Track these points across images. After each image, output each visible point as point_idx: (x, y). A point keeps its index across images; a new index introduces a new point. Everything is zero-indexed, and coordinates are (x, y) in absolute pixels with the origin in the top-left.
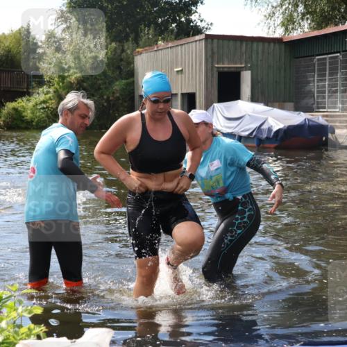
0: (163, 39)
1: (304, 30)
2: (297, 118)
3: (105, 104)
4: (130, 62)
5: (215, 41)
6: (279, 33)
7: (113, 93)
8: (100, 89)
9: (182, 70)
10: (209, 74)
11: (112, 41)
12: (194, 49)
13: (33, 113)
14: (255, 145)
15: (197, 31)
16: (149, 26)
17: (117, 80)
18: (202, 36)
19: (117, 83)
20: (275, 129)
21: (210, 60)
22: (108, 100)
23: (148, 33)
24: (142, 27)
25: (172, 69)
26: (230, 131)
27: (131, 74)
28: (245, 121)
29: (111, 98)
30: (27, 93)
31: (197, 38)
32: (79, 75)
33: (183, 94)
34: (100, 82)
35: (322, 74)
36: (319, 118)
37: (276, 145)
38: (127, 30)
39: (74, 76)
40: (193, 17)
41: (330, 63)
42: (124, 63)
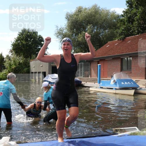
4: (29, 63)
7: (24, 71)
8: (20, 70)
9: (42, 66)
10: (50, 67)
11: (24, 58)
13: (2, 76)
16: (34, 54)
19: (25, 69)
23: (34, 56)
24: (32, 54)
25: (40, 65)
26: (54, 82)
27: (29, 66)
32: (15, 66)
33: (43, 72)
34: (20, 68)
36: (78, 79)
38: (28, 55)
39: (14, 67)
40: (46, 52)
41: (80, 65)
42: (27, 64)
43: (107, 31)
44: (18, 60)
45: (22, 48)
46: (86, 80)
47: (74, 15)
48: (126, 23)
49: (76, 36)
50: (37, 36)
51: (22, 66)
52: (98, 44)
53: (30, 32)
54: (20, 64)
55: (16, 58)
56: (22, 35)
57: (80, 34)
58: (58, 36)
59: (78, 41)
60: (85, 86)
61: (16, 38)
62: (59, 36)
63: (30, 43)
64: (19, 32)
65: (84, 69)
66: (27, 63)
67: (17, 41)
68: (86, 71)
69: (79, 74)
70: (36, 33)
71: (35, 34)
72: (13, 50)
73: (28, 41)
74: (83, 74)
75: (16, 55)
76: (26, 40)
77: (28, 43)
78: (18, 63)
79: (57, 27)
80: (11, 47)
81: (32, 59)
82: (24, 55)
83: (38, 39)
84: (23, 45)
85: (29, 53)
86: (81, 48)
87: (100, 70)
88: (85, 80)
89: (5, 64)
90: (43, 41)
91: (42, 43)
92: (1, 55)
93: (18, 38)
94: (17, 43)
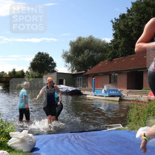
0: (49, 73)
1: (75, 72)
2: (74, 89)
5: (59, 74)
6: (71, 72)
10: (57, 80)
11: (39, 73)
12: (55, 75)
14: (66, 93)
15: (55, 71)
20: (70, 90)
23: (46, 72)
28: (63, 89)
31: (55, 73)
35: (78, 81)
36: (78, 89)
37: (70, 93)
38: (42, 71)
43: (99, 54)
44: (35, 75)
45: (38, 66)
47: (76, 42)
48: (113, 49)
49: (76, 57)
50: (48, 57)
52: (93, 64)
53: (44, 55)
55: (33, 73)
56: (38, 57)
57: (80, 56)
58: (64, 58)
59: (78, 61)
60: (83, 94)
61: (33, 59)
63: (43, 62)
64: (36, 55)
66: (41, 76)
68: (84, 83)
69: (79, 85)
70: (47, 55)
72: (31, 67)
74: (82, 85)
75: (33, 71)
76: (41, 60)
79: (64, 51)
80: (30, 65)
82: (39, 71)
84: (38, 64)
86: (81, 66)
87: (94, 82)
88: (83, 90)
89: (25, 77)
90: (53, 61)
91: (52, 62)
92: (22, 71)
93: (35, 58)
94: (34, 62)
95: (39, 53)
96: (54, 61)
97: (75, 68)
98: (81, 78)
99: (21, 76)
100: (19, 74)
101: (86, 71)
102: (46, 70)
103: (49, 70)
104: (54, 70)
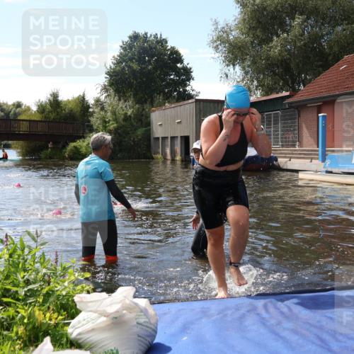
0: (169, 102)
1: (257, 96)
3: (132, 143)
4: (148, 117)
5: (202, 103)
7: (137, 136)
8: (129, 133)
9: (180, 122)
10: (198, 124)
11: (136, 104)
13: (86, 149)
15: (190, 97)
16: (159, 94)
17: (139, 128)
18: (194, 100)
19: (140, 130)
21: (198, 115)
22: (133, 141)
23: (160, 98)
24: (156, 95)
25: (174, 121)
27: (148, 124)
29: (136, 139)
30: (83, 137)
31: (190, 101)
32: (115, 125)
33: (181, 137)
34: (128, 129)
35: (269, 124)
38: (146, 96)
39: (112, 126)
40: (188, 88)
41: (274, 117)
42: (144, 117)
44: (123, 110)
45: (132, 81)
46: (289, 154)
50: (166, 49)
51: (132, 124)
53: (149, 41)
54: (127, 118)
55: (118, 105)
56: (131, 49)
58: (216, 48)
59: (268, 58)
60: (285, 167)
61: (116, 56)
62: (220, 47)
63: (150, 67)
64: (123, 42)
65: (284, 127)
66: (142, 115)
67: (118, 63)
68: (287, 130)
69: (270, 139)
70: (163, 42)
71: (162, 44)
72: (110, 86)
73: (145, 62)
74: (282, 138)
75: (117, 98)
76: (141, 60)
77: (144, 68)
78: (122, 116)
80: (106, 78)
81: (154, 105)
82: (135, 96)
83: (169, 57)
84: (133, 72)
85: (147, 92)
86: (275, 74)
87: (324, 128)
88: (286, 154)
89: (91, 119)
90: (181, 62)
91: (179, 65)
92: (82, 100)
93: (121, 55)
94: (118, 68)
95: (135, 37)
96: (185, 63)
97: (255, 83)
98: (276, 116)
99: (78, 114)
100: (72, 111)
101: (294, 91)
102: (161, 92)
103: (171, 92)
104: (185, 91)
